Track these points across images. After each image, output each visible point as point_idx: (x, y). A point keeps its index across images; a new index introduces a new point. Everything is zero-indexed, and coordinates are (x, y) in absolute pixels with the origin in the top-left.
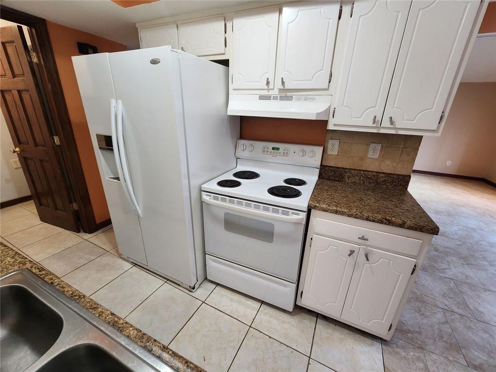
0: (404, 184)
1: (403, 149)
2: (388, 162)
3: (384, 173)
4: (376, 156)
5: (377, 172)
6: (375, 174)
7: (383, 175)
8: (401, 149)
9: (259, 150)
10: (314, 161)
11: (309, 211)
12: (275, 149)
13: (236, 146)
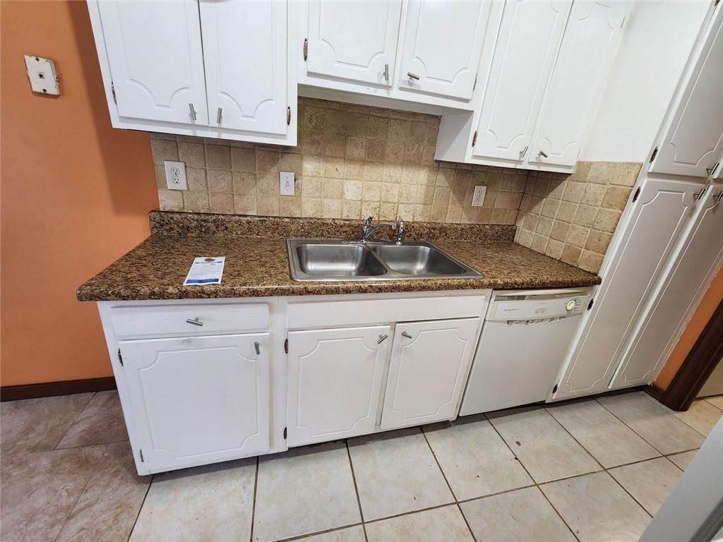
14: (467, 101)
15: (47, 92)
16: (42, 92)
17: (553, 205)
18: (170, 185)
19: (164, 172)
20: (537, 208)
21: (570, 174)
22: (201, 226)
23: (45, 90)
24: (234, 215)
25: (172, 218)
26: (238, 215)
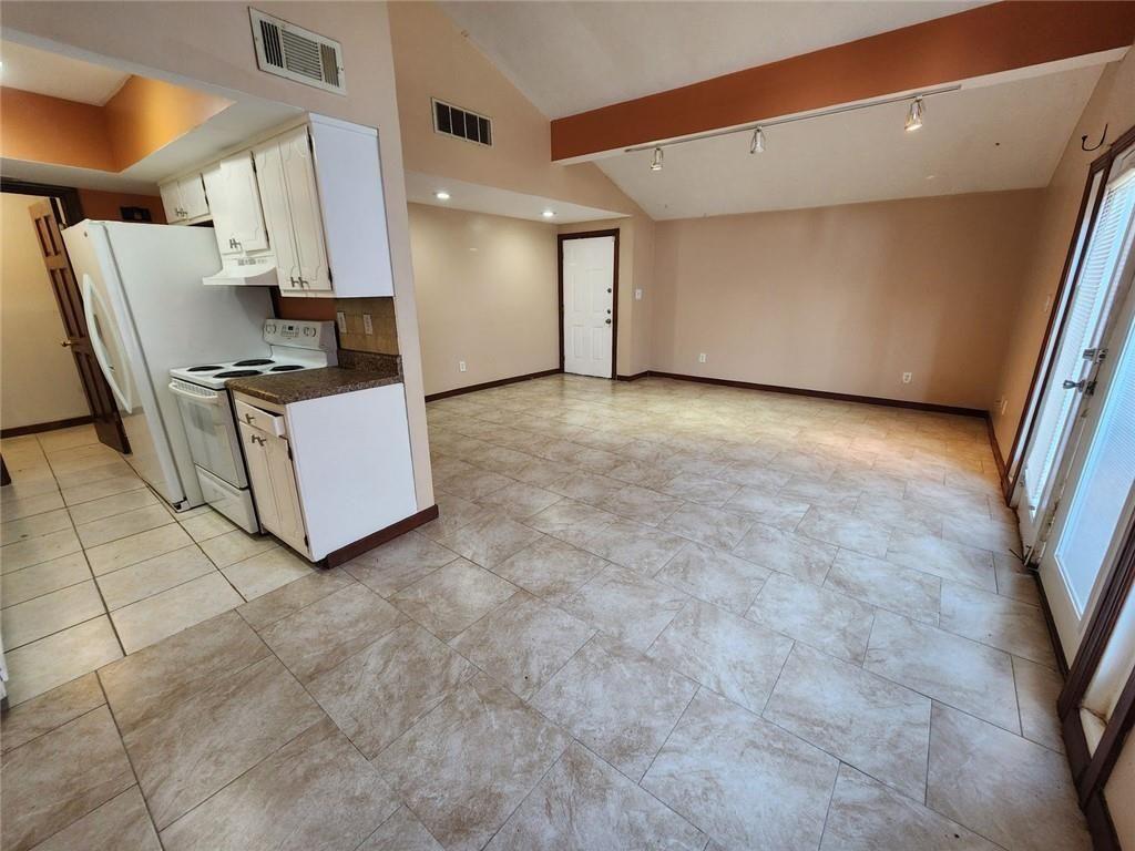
0: (395, 368)
2: (380, 338)
9: (279, 330)
10: (314, 342)
11: (228, 391)
12: (291, 328)
13: (263, 327)
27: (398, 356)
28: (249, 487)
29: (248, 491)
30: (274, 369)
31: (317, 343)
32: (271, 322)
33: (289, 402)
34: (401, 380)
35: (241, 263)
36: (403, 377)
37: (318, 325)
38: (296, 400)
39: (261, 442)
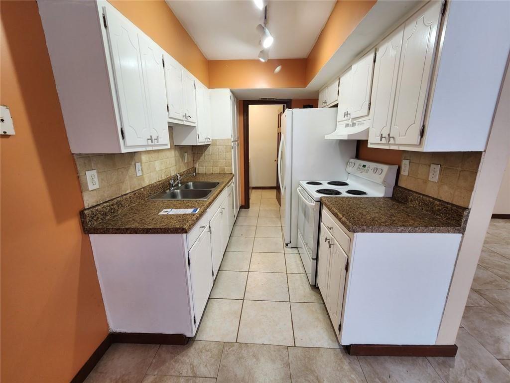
0: (457, 219)
1: (460, 171)
2: (446, 188)
3: (440, 201)
4: (436, 179)
5: (433, 198)
6: (431, 200)
7: (438, 203)
8: (458, 173)
9: (357, 165)
10: (379, 178)
11: (320, 202)
12: (364, 166)
13: (347, 163)
14: (195, 123)
15: (7, 133)
16: (3, 133)
17: (205, 156)
18: (91, 187)
19: (86, 179)
20: (202, 158)
21: (209, 145)
22: (112, 209)
23: (5, 132)
24: (122, 196)
25: (97, 210)
26: (124, 195)
27: (466, 208)
28: (317, 259)
29: (315, 261)
30: (349, 192)
31: (382, 180)
32: (352, 160)
33: (357, 232)
34: (462, 231)
35: (347, 126)
36: (464, 229)
37: (385, 168)
38: (363, 231)
39: (330, 245)
